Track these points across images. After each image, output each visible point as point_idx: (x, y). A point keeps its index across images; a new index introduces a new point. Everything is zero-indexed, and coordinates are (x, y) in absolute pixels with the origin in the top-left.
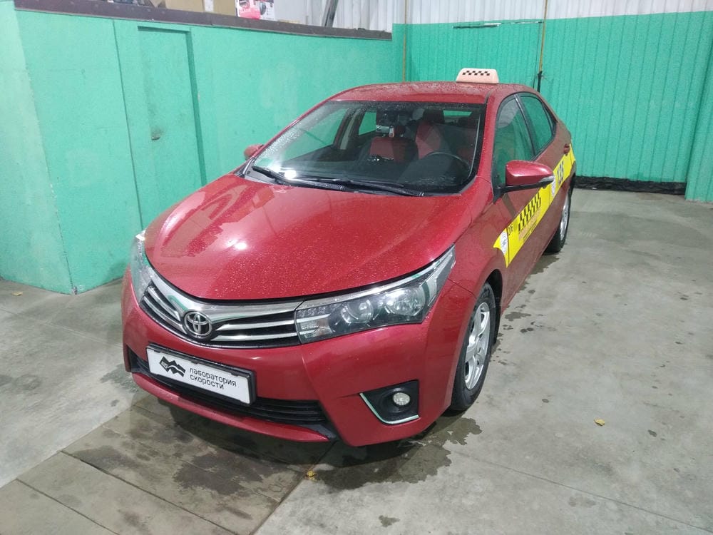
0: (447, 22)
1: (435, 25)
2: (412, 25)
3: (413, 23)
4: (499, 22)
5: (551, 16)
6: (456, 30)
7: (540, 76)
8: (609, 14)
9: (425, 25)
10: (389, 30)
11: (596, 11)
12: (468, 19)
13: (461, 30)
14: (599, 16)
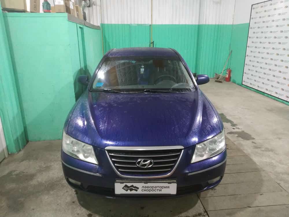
2: (104, 24)
3: (105, 23)
4: (137, 24)
7: (153, 43)
10: (99, 25)
12: (125, 23)
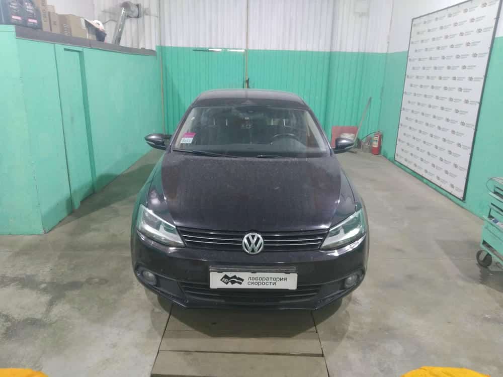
0: (188, 46)
3: (166, 46)
4: (221, 49)
5: (251, 48)
6: (194, 52)
7: (248, 81)
8: (281, 49)
9: (174, 47)
10: (154, 49)
11: (274, 47)
12: (201, 46)
13: (198, 52)
14: (275, 49)
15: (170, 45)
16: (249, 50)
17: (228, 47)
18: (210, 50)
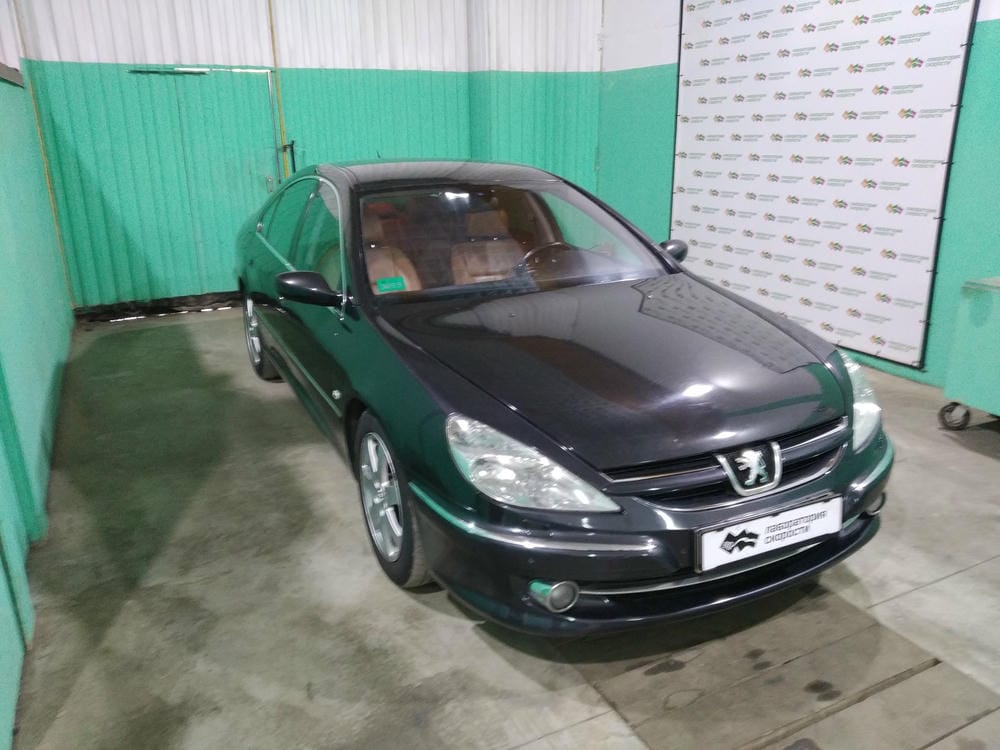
0: (114, 61)
1: (92, 65)
4: (208, 67)
5: (285, 63)
6: (134, 77)
7: (290, 148)
9: (70, 64)
10: (12, 63)
12: (153, 60)
13: (144, 76)
15: (56, 59)
16: (283, 70)
17: (227, 64)
18: (176, 69)
